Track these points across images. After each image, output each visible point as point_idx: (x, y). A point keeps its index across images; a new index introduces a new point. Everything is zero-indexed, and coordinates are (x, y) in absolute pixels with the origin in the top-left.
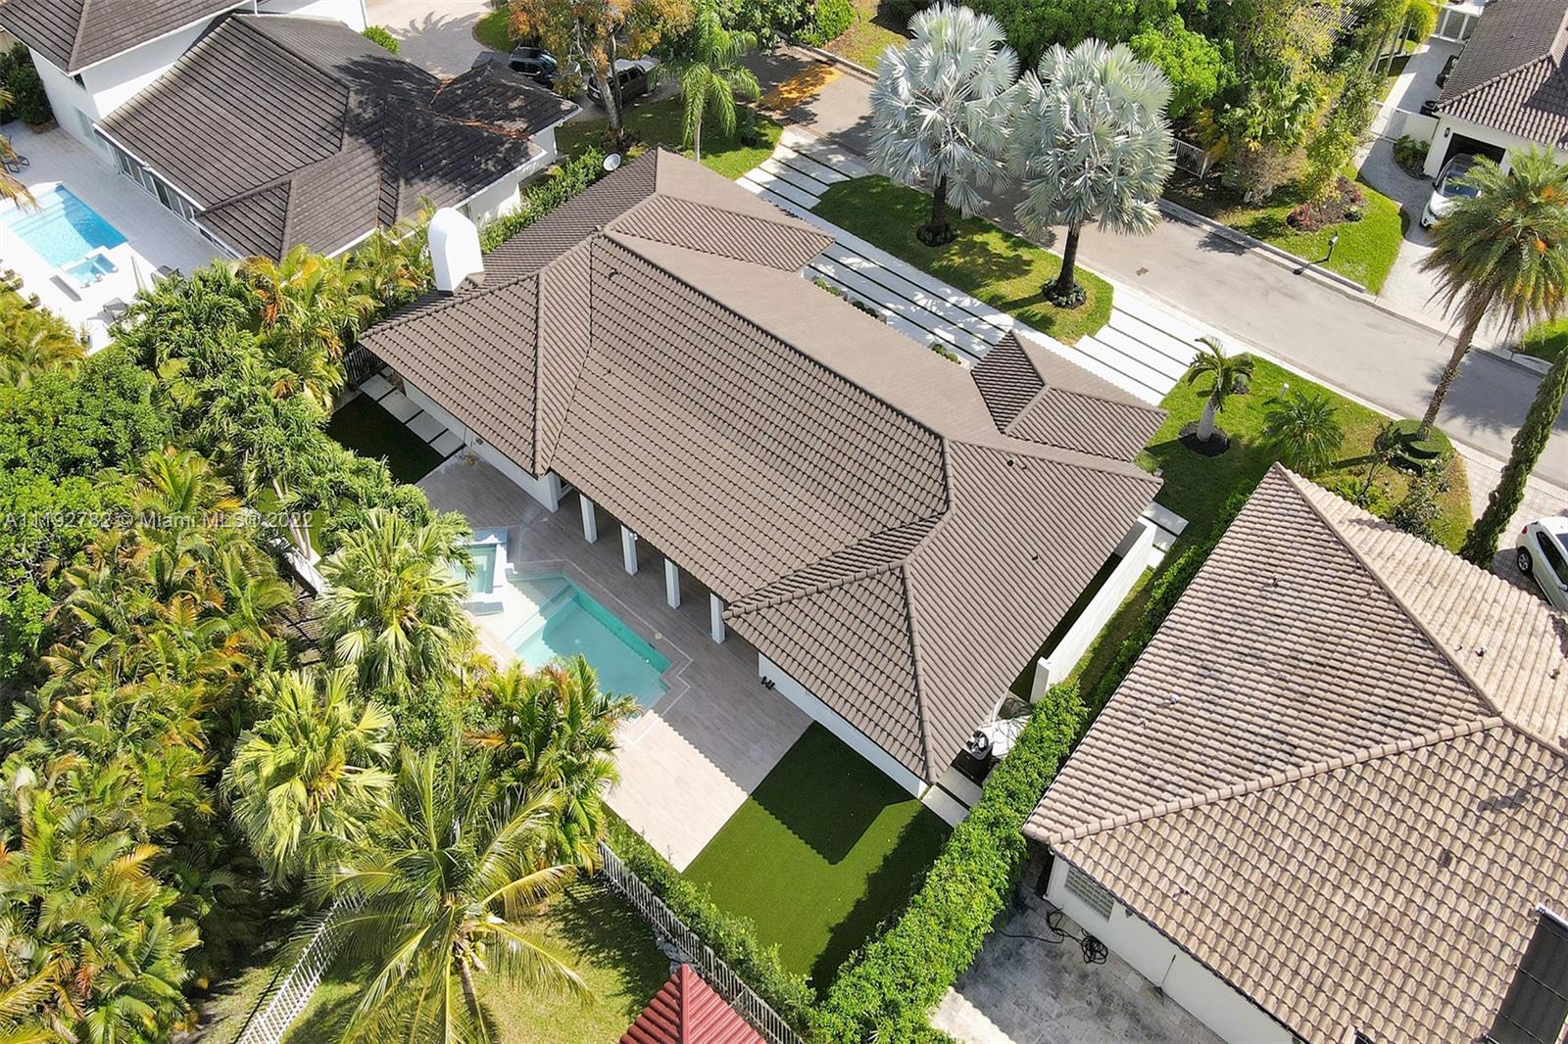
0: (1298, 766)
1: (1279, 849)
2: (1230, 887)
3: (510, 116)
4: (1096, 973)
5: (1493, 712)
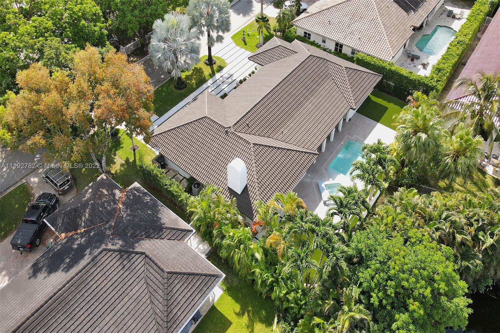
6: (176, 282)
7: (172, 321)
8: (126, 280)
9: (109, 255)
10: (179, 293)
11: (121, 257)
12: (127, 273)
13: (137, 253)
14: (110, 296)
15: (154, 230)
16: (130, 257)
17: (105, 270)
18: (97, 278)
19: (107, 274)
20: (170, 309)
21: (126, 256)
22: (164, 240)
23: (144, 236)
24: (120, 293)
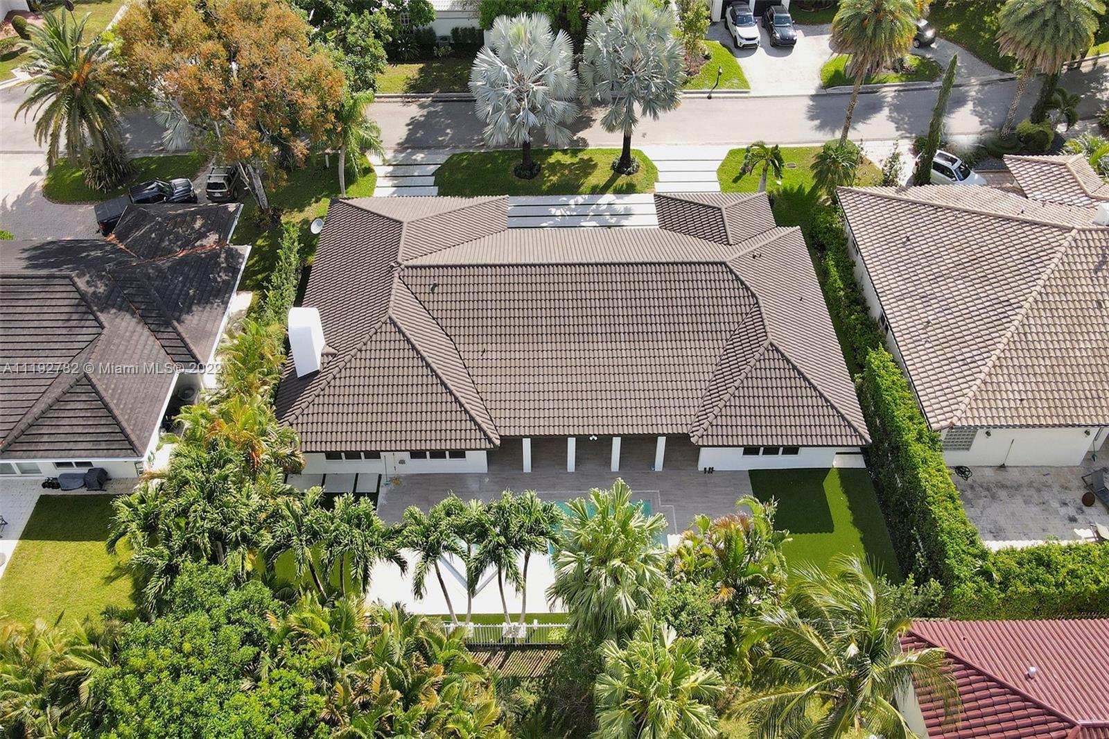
0: (1021, 307)
1: (1041, 350)
2: (1037, 383)
3: (202, 236)
4: (974, 481)
5: (1070, 230)
6: (83, 397)
7: (30, 439)
8: (55, 339)
9: (68, 289)
10: (71, 414)
11: (78, 305)
12: (64, 331)
13: (97, 319)
14: (22, 339)
15: (159, 316)
16: (86, 317)
17: (48, 303)
18: (30, 303)
19: (45, 310)
20: (44, 421)
21: (83, 309)
22: (154, 341)
23: (140, 311)
24: (35, 346)
